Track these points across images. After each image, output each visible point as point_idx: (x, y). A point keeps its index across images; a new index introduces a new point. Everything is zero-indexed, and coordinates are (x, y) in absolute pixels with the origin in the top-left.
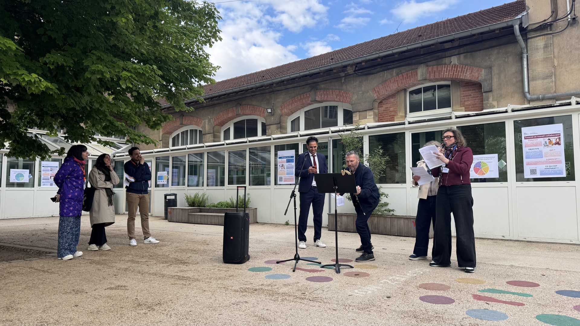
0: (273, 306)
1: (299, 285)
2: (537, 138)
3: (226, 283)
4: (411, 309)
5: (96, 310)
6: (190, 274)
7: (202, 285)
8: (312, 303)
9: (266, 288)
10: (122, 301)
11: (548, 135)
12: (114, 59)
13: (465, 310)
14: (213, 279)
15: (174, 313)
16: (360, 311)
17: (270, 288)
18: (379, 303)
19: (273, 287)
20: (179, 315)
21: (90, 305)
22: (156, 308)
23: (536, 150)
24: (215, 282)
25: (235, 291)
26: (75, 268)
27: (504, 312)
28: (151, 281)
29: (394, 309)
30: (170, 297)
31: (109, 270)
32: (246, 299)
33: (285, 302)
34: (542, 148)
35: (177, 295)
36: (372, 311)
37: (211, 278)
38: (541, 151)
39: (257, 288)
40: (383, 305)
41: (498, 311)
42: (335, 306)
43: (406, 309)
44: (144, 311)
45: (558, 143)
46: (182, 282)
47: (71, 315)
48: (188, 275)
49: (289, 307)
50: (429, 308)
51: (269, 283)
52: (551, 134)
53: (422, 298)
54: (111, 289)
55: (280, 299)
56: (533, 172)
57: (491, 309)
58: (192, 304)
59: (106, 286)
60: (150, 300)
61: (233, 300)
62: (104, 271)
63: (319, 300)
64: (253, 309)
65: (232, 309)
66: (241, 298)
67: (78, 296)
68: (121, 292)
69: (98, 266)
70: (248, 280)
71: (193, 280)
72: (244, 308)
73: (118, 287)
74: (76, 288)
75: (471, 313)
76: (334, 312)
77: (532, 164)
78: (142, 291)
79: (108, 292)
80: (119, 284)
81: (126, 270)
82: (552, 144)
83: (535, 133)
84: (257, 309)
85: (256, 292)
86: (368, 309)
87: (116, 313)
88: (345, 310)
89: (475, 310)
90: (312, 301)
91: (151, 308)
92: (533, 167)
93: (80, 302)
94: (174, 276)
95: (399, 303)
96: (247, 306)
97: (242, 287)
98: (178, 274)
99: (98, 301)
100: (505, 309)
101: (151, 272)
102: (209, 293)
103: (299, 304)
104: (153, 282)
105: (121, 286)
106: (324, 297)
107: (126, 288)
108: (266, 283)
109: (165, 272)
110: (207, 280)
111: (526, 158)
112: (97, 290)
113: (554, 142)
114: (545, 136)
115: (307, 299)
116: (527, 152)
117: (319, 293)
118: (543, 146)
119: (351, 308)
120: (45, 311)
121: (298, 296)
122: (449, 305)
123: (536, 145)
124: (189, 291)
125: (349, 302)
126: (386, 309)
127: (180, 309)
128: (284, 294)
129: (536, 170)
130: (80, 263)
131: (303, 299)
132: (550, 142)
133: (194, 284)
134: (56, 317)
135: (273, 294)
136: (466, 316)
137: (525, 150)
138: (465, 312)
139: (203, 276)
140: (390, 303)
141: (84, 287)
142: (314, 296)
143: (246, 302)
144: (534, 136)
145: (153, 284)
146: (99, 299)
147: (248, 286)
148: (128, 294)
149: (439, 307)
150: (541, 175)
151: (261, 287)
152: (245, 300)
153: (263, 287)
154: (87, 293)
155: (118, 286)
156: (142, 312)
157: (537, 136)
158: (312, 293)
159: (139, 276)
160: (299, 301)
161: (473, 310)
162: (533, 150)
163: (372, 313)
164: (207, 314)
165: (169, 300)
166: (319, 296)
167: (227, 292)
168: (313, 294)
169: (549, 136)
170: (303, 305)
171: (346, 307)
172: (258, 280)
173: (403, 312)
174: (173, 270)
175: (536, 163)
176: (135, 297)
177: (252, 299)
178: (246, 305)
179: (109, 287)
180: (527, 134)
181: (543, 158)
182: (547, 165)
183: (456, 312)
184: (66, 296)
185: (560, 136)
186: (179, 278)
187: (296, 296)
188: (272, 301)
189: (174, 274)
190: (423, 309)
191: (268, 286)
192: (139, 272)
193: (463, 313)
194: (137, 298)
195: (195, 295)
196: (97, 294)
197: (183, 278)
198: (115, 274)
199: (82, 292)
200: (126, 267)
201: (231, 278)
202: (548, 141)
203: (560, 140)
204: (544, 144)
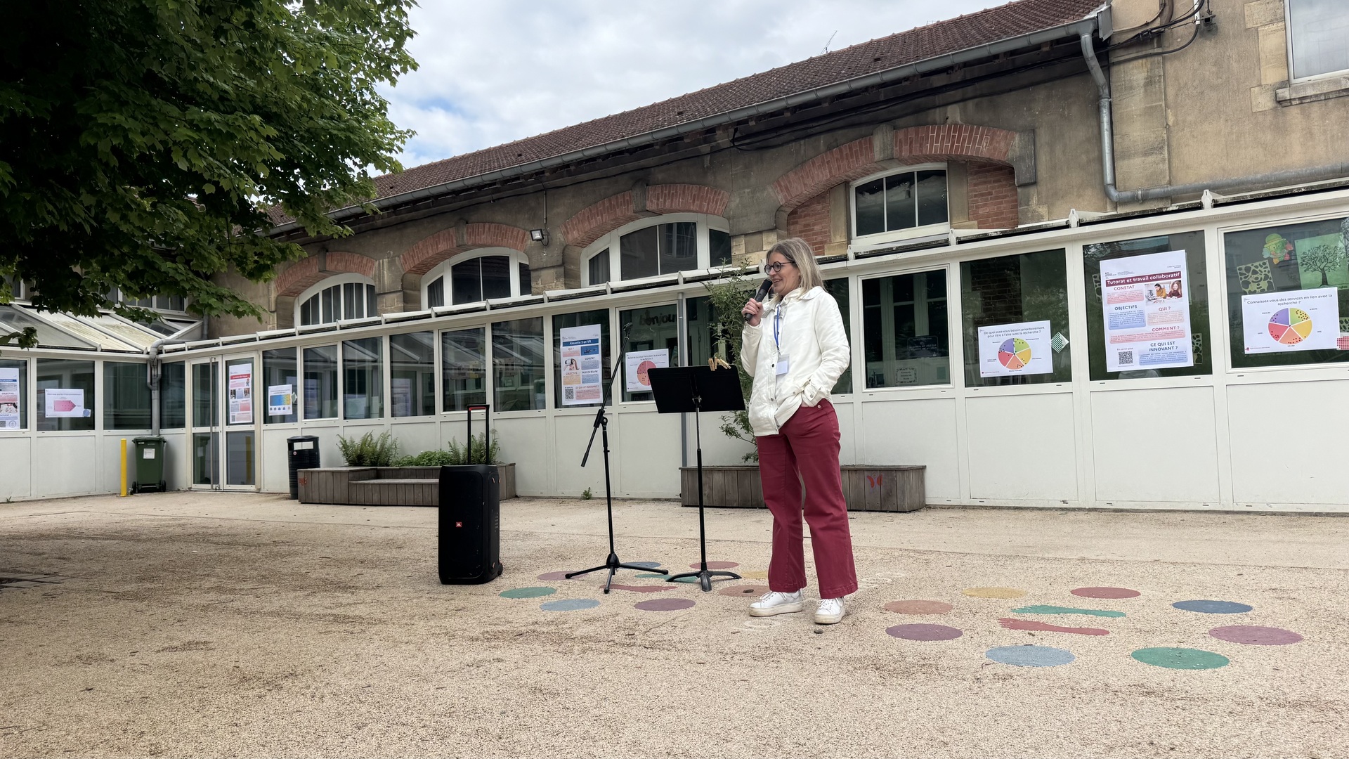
0: (559, 663)
1: (620, 618)
2: (1133, 282)
3: (450, 623)
4: (869, 654)
5: (138, 696)
6: (362, 610)
7: (394, 631)
8: (649, 653)
9: (545, 630)
10: (202, 673)
11: (1155, 275)
13: (984, 649)
14: (417, 617)
15: (330, 691)
16: (756, 662)
17: (553, 628)
18: (799, 645)
19: (560, 627)
20: (342, 696)
21: (123, 685)
22: (287, 684)
24: (422, 623)
25: (472, 639)
26: (79, 611)
27: (1067, 649)
28: (269, 628)
29: (831, 655)
30: (318, 659)
31: (164, 609)
32: (498, 654)
33: (590, 654)
34: (1142, 305)
35: (335, 656)
36: (782, 661)
37: (412, 617)
38: (1141, 312)
39: (523, 629)
40: (807, 647)
41: (1054, 647)
42: (703, 655)
43: (857, 653)
44: (257, 691)
45: (1176, 294)
46: (342, 627)
47: (80, 709)
48: (357, 613)
49: (599, 665)
50: (906, 649)
51: (550, 618)
52: (1161, 274)
53: (891, 631)
54: (173, 649)
55: (577, 649)
56: (1125, 357)
57: (1038, 644)
58: (370, 672)
59: (160, 645)
60: (270, 668)
61: (468, 658)
62: (151, 613)
63: (666, 647)
64: (515, 673)
65: (467, 675)
66: (488, 652)
67: (92, 669)
68: (198, 656)
69: (136, 604)
70: (502, 614)
71: (370, 621)
72: (494, 672)
73: (188, 646)
74: (85, 652)
75: (995, 654)
76: (700, 668)
78: (248, 650)
79: (164, 658)
80: (190, 638)
81: (205, 608)
82: (1164, 294)
83: (1128, 273)
84: (525, 672)
85: (521, 639)
86: (775, 659)
87: (188, 699)
88: (723, 663)
89: (1005, 649)
90: (649, 650)
91: (273, 685)
92: (1125, 347)
93: (98, 680)
94: (324, 616)
95: (841, 642)
96: (502, 668)
97: (488, 629)
98: (334, 612)
99: (141, 677)
100: (1068, 642)
101: (268, 608)
102: (410, 647)
103: (621, 656)
104: (273, 630)
105: (197, 643)
106: (676, 639)
107: (210, 645)
108: (543, 619)
109: (302, 609)
110: (404, 621)
111: (1111, 328)
112: (137, 654)
113: (1168, 290)
114: (1150, 278)
115: (640, 646)
116: (1111, 315)
117: (664, 632)
118: (1146, 299)
119: (737, 657)
120: (10, 704)
121: (617, 641)
122: (951, 642)
123: (1130, 299)
124: (364, 645)
125: (732, 646)
126: (814, 656)
127: (344, 682)
128: (585, 638)
130: (88, 599)
131: (628, 645)
132: (1161, 290)
133: (374, 629)
134: (40, 715)
135: (559, 639)
136: (986, 660)
137: (1108, 310)
138: (984, 654)
139: (393, 613)
140: (822, 644)
141: (105, 650)
142: (655, 639)
143: (499, 660)
144: (1126, 279)
145: (275, 636)
146: (144, 672)
147: (500, 628)
148: (213, 658)
149: (929, 647)
150: (1141, 363)
151: (532, 627)
152: (496, 657)
153: (537, 628)
154: (112, 661)
155: (189, 643)
156: (250, 693)
157: (1132, 278)
158: (648, 633)
159: (239, 620)
160: (621, 650)
161: (1001, 648)
162: (1125, 310)
163: (784, 664)
164: (409, 689)
165: (315, 666)
166: (666, 637)
167: (453, 642)
168: (651, 635)
169: (1157, 277)
170: (630, 659)
171: (726, 656)
172: (524, 615)
173: (849, 661)
174: (321, 603)
176: (233, 664)
177: (513, 653)
178: (500, 665)
179: (167, 645)
180: (1111, 275)
182: (1153, 342)
183: (966, 654)
184: (62, 671)
185: (1180, 277)
186: (336, 619)
187: (614, 641)
188: (558, 655)
189: (322, 612)
190: (893, 652)
191: (549, 624)
192: (239, 611)
193: (979, 655)
194: (237, 664)
195: (377, 652)
196: (137, 662)
197: (346, 619)
198: (178, 617)
199: (101, 659)
200: (205, 602)
201: (460, 613)
202: (1155, 290)
203: (1180, 286)
204: (1147, 297)
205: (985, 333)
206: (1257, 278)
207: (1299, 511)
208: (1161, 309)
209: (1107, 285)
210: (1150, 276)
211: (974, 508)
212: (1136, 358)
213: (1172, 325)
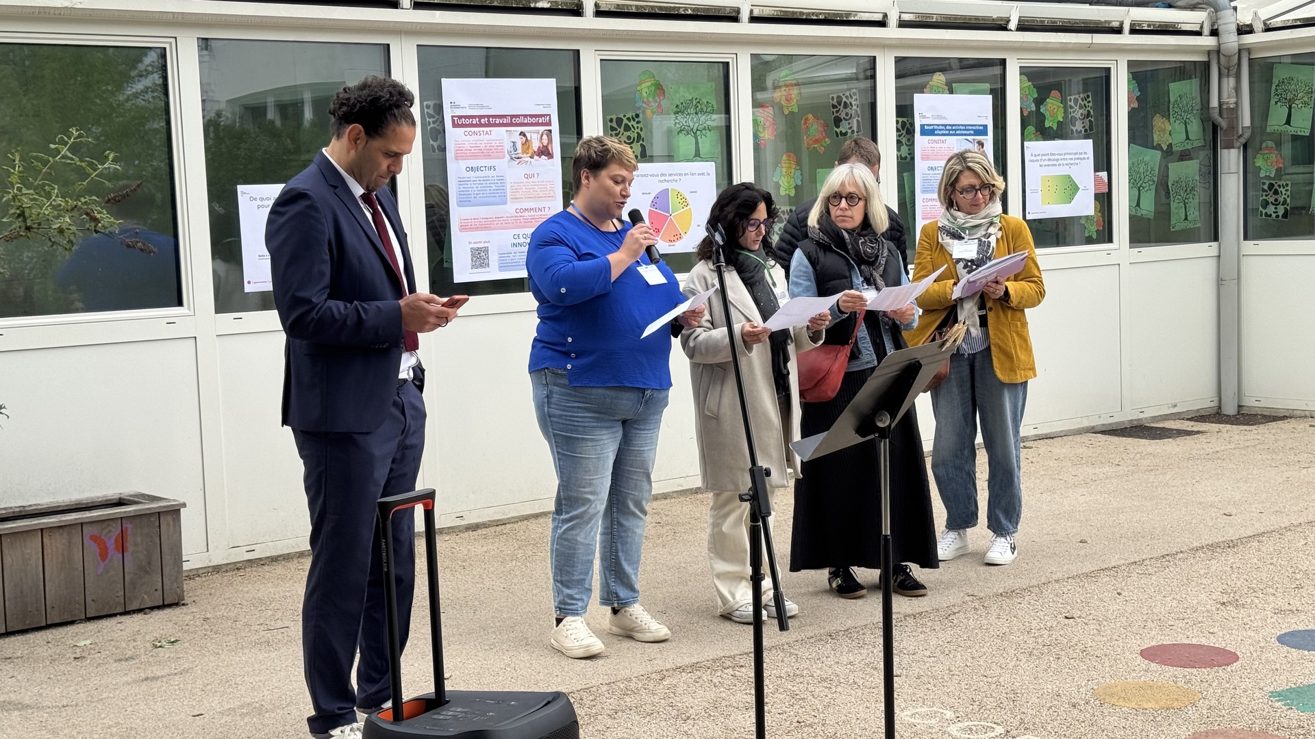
2: (489, 125)
23: (487, 173)
34: (503, 164)
38: (501, 179)
45: (545, 152)
52: (525, 116)
56: (479, 257)
77: (477, 229)
82: (531, 151)
92: (479, 238)
113: (536, 145)
114: (511, 121)
116: (461, 181)
123: (487, 154)
129: (486, 250)
132: (527, 143)
137: (456, 170)
144: (481, 117)
150: (502, 268)
157: (488, 117)
162: (479, 174)
169: (520, 120)
175: (485, 227)
180: (458, 107)
181: (505, 203)
182: (516, 231)
202: (519, 141)
203: (550, 140)
204: (509, 152)
205: (253, 199)
208: (527, 176)
209: (455, 125)
210: (512, 116)
212: (494, 259)
213: (540, 205)
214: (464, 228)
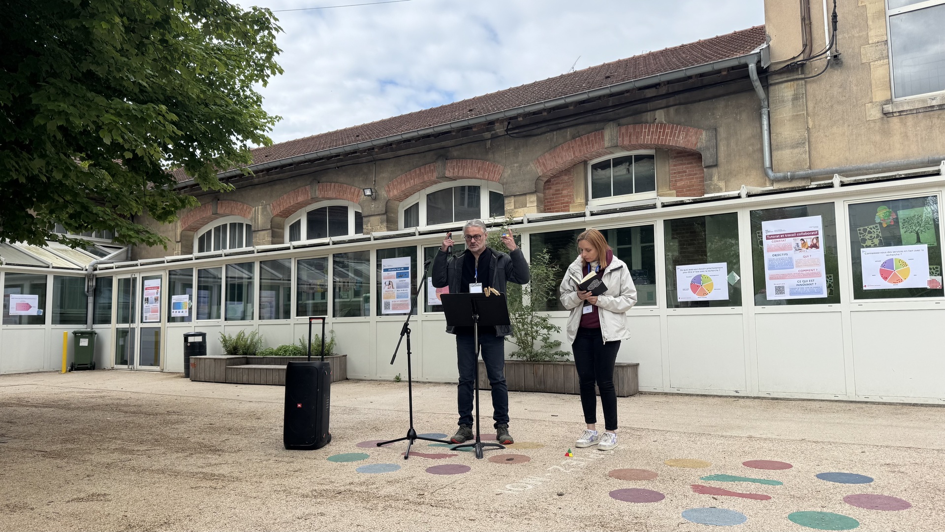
0: (367, 519)
1: (414, 481)
2: (785, 237)
3: (288, 482)
4: (596, 513)
6: (225, 470)
7: (246, 487)
8: (434, 511)
9: (357, 489)
10: (98, 521)
11: (800, 233)
12: (90, 95)
13: (681, 510)
14: (265, 476)
16: (513, 519)
17: (364, 488)
18: (545, 505)
19: (370, 487)
23: (783, 256)
24: (268, 481)
25: (303, 496)
26: (15, 466)
27: (741, 511)
28: (154, 484)
29: (569, 514)
30: (187, 510)
31: (78, 467)
32: (322, 509)
33: (390, 511)
34: (791, 253)
35: (201, 507)
36: (533, 519)
37: (261, 476)
38: (791, 259)
39: (342, 488)
40: (551, 507)
41: (731, 509)
42: (474, 513)
43: (588, 513)
45: (815, 246)
46: (209, 483)
48: (221, 471)
49: (396, 519)
50: (624, 510)
51: (363, 479)
52: (804, 232)
53: (613, 494)
54: (79, 500)
55: (380, 508)
56: (780, 290)
57: (720, 507)
58: (225, 522)
59: (69, 496)
60: (149, 518)
61: (299, 512)
62: (68, 469)
63: (447, 505)
64: (333, 525)
65: (297, 527)
66: (314, 508)
67: (16, 516)
68: (96, 506)
69: (58, 461)
70: (327, 475)
71: (230, 479)
72: (317, 524)
73: (93, 497)
74: (13, 501)
75: (691, 515)
76: (472, 524)
77: (778, 279)
78: (136, 501)
79: (73, 507)
80: (94, 490)
81: (108, 466)
82: (806, 246)
83: (781, 231)
84: (341, 526)
85: (340, 497)
86: (527, 516)
88: (489, 520)
89: (695, 510)
90: (435, 508)
92: (779, 282)
94: (197, 473)
95: (576, 503)
96: (323, 521)
97: (316, 488)
98: (204, 470)
99: (51, 523)
100: (741, 505)
101: (156, 466)
102: (257, 501)
103: (413, 512)
104: (157, 485)
105: (98, 495)
106: (455, 499)
107: (108, 497)
108: (357, 480)
109: (181, 468)
110: (255, 479)
111: (770, 269)
112: (52, 504)
113: (809, 243)
114: (797, 235)
115: (427, 504)
116: (770, 260)
117: (446, 493)
118: (794, 249)
119: (499, 515)
121: (411, 500)
122: (656, 504)
123: (783, 249)
124: (223, 499)
125: (496, 505)
126: (555, 514)
127: (204, 530)
128: (388, 497)
129: (783, 287)
130: (24, 457)
131: (419, 504)
132: (804, 243)
133: (231, 486)
135: (368, 498)
136: (682, 520)
137: (767, 256)
138: (680, 514)
139: (248, 472)
140: (563, 504)
141: (28, 500)
142: (439, 499)
143: (322, 514)
144: (780, 235)
145: (157, 489)
146: (54, 519)
147: (325, 487)
148: (108, 508)
149: (640, 508)
150: (791, 294)
151: (348, 487)
152: (319, 511)
153: (352, 487)
154: (32, 509)
155: (93, 495)
157: (784, 234)
158: (434, 494)
159: (133, 476)
160: (413, 507)
161: (693, 510)
162: (779, 257)
163: (534, 522)
165: (184, 516)
166: (447, 497)
167: (289, 498)
168: (437, 495)
170: (420, 515)
171: (492, 513)
172: (344, 476)
173: (581, 519)
174: (195, 463)
175: (783, 277)
176: (123, 514)
177: (332, 508)
178: (322, 518)
179: (75, 497)
180: (769, 232)
181: (793, 268)
182: (799, 280)
183: (667, 515)
185: (818, 234)
186: (206, 477)
187: (408, 500)
188: (367, 511)
189: (195, 471)
190: (614, 511)
191: (361, 484)
192: (133, 469)
193: (677, 515)
194: (126, 514)
195: (232, 505)
196: (51, 510)
197: (212, 477)
198: (88, 473)
199: (23, 507)
200: (109, 461)
201: (297, 474)
202: (800, 243)
203: (818, 241)
204: (795, 248)
205: (681, 270)
206: (871, 237)
207: (902, 402)
208: (805, 257)
209: (767, 239)
210: (796, 233)
211: (673, 394)
212: (787, 291)
213: (812, 268)
214: (771, 278)
